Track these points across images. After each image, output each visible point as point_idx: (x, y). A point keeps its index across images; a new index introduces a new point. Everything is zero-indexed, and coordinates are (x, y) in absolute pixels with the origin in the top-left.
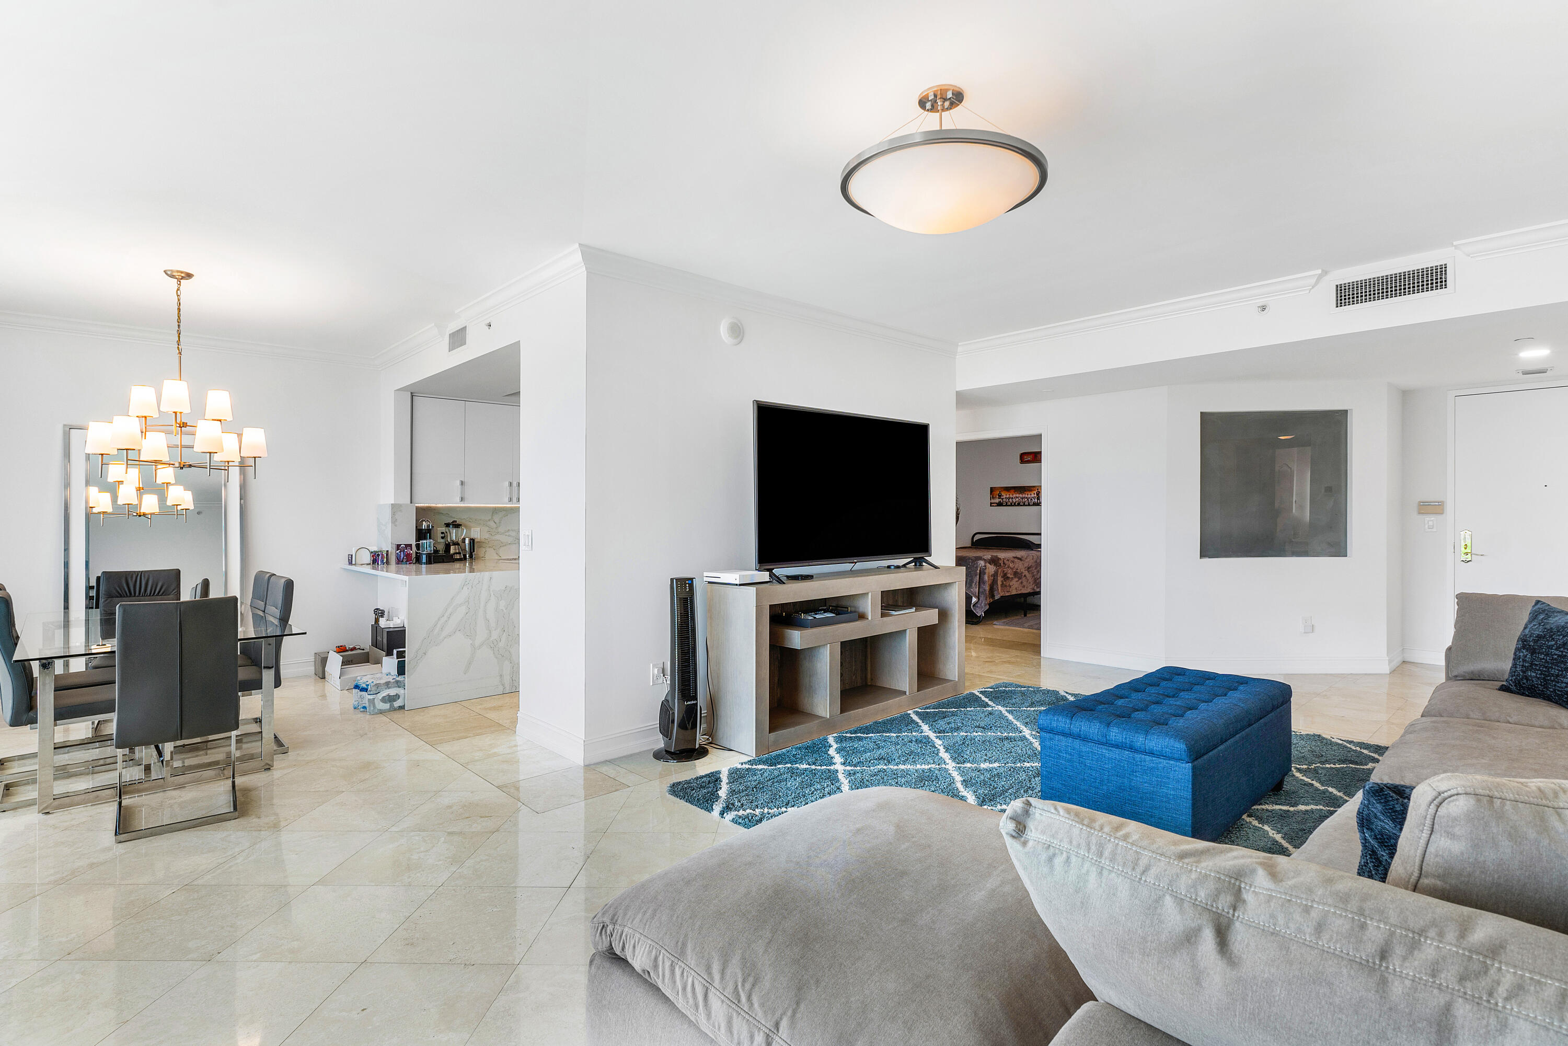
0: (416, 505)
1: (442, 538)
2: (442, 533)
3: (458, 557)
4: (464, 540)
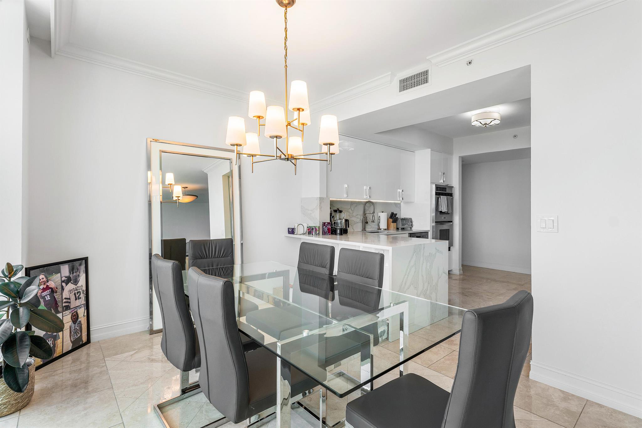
0: (331, 199)
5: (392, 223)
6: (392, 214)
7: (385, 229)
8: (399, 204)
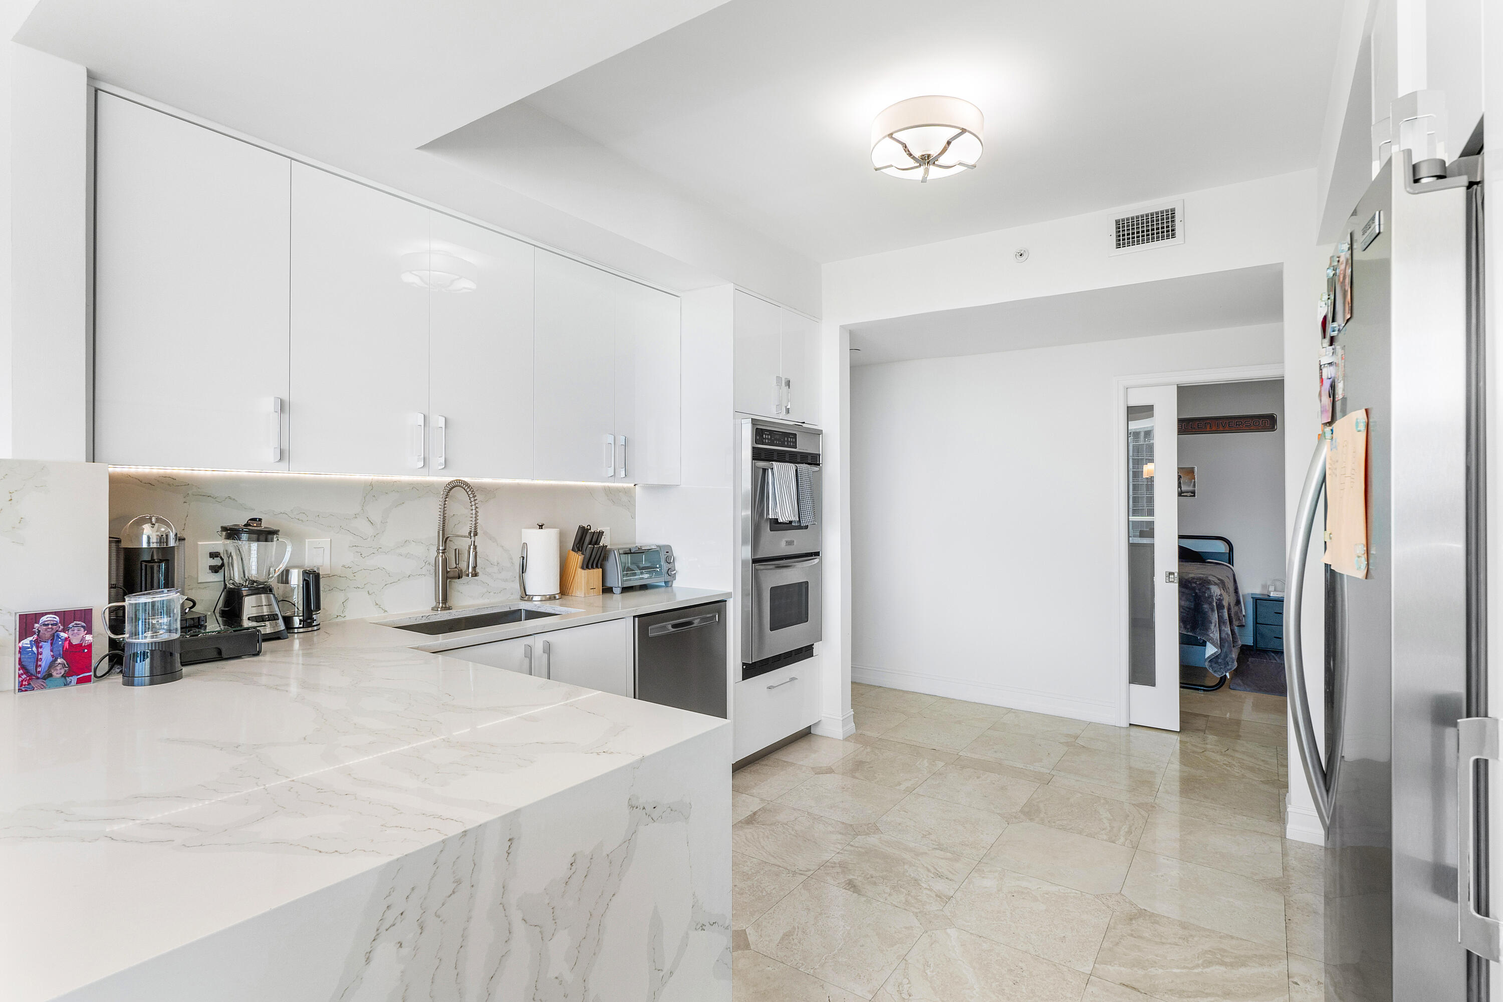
0: (111, 469)
1: (215, 569)
2: (213, 555)
3: (268, 628)
4: (284, 577)
5: (580, 570)
6: (583, 532)
7: (552, 598)
8: (627, 492)
